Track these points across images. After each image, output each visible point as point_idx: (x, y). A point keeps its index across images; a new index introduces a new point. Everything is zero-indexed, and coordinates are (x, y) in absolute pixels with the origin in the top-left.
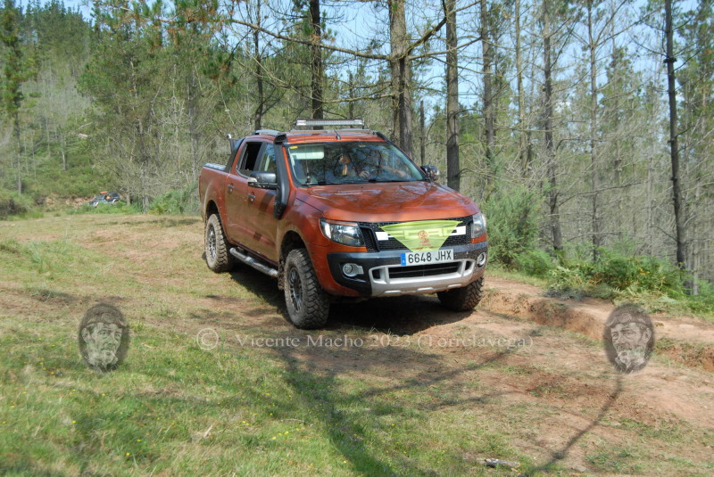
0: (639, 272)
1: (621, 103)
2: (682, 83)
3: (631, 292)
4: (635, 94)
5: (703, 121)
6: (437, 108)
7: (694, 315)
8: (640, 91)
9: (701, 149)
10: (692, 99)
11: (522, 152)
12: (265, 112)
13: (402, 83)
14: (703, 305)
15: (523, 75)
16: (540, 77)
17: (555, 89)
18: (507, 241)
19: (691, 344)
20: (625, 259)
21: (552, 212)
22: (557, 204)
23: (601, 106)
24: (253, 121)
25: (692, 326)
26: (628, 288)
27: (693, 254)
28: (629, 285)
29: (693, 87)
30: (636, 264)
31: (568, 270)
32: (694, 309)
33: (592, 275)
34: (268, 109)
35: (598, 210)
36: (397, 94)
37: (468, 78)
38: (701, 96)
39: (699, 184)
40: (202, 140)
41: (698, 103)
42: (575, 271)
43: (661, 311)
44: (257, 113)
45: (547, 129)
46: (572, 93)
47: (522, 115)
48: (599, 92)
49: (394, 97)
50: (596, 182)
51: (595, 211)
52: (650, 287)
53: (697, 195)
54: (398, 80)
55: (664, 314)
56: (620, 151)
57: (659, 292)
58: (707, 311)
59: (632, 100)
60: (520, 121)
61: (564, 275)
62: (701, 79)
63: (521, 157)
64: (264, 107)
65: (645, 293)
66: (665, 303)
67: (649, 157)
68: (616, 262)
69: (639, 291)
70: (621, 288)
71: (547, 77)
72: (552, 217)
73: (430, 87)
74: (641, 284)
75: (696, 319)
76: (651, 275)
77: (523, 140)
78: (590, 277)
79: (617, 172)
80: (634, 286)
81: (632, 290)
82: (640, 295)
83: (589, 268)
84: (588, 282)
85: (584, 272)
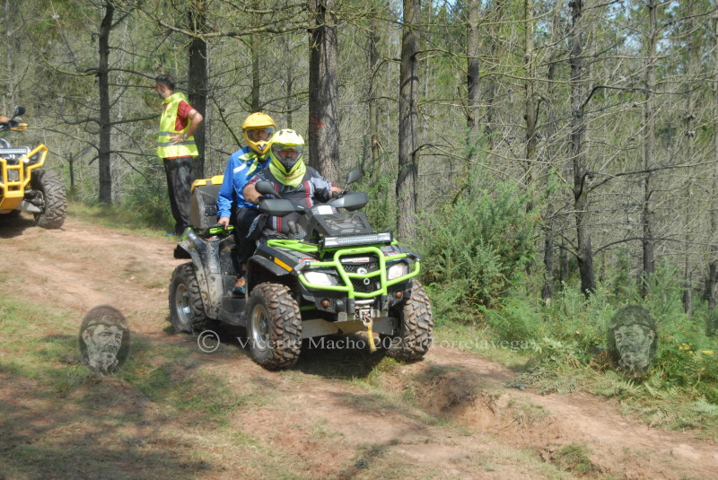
3: (650, 389)
11: (527, 110)
12: (117, 23)
18: (481, 273)
21: (576, 205)
22: (584, 190)
24: (97, 40)
26: (646, 384)
28: (648, 376)
31: (559, 343)
34: (121, 20)
35: (651, 198)
40: (27, 45)
42: (568, 346)
43: (692, 427)
44: (103, 25)
49: (309, 31)
52: (681, 382)
55: (697, 431)
56: (692, 103)
57: (695, 391)
61: (550, 351)
63: (526, 118)
64: (116, 16)
65: (674, 391)
66: (700, 413)
69: (663, 387)
70: (638, 382)
74: (667, 376)
77: (529, 88)
78: (592, 356)
79: (687, 136)
80: (657, 379)
81: (652, 386)
82: (664, 395)
83: (592, 342)
84: (588, 366)
85: (584, 348)
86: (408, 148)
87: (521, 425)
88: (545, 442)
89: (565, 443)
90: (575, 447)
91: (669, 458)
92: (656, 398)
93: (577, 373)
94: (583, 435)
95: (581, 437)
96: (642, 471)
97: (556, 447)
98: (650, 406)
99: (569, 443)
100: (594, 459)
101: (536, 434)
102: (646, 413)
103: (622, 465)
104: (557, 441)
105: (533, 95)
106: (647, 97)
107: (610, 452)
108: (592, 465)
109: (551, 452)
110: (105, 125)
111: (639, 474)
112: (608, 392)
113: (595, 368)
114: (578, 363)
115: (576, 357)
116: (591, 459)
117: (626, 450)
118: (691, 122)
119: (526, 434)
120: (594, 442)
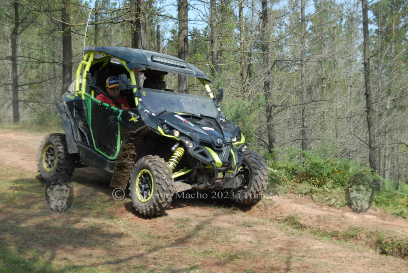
0: (334, 172)
1: (325, 30)
2: (376, 14)
3: (326, 188)
4: (338, 23)
5: (393, 46)
6: (173, 32)
7: (377, 208)
8: (342, 20)
9: (391, 68)
10: (385, 28)
11: (242, 71)
12: (20, 33)
13: (139, 10)
14: (385, 199)
15: (243, 5)
16: (259, 7)
17: (270, 17)
19: (374, 231)
20: (322, 161)
21: (268, 121)
22: (272, 114)
23: (310, 32)
24: (10, 41)
25: (376, 217)
26: (324, 187)
27: (385, 156)
28: (325, 183)
29: (384, 18)
30: (332, 165)
31: (276, 171)
32: (377, 203)
33: (296, 174)
34: (23, 30)
35: (306, 119)
36: (134, 20)
37: (196, 7)
38: (391, 25)
39: (390, 99)
41: (388, 30)
42: (282, 172)
44: (13, 33)
45: (264, 50)
46: (286, 20)
47: (242, 39)
48: (308, 20)
49: (131, 22)
50: (304, 96)
51: (303, 121)
52: (343, 184)
53: (388, 107)
54: (134, 8)
56: (324, 70)
58: (388, 204)
59: (335, 27)
60: (241, 44)
61: (273, 174)
62: (391, 11)
63: (241, 75)
64: (20, 28)
65: (339, 189)
67: (349, 75)
68: (316, 164)
69: (333, 188)
70: (320, 186)
71: (263, 7)
72: (268, 125)
73: (163, 14)
74: (335, 182)
75: (379, 211)
76: (344, 174)
78: (294, 176)
79: (322, 88)
80: (329, 184)
81: (327, 187)
82: (334, 191)
83: (293, 169)
84: (292, 181)
85: (289, 172)
86: (183, 87)
87: (261, 209)
88: (274, 216)
89: (285, 215)
90: (291, 216)
91: (342, 219)
92: (330, 193)
93: (286, 184)
94: (295, 210)
95: (293, 212)
96: (327, 225)
97: (281, 218)
98: (327, 196)
99: (287, 215)
100: (302, 222)
101: (269, 213)
102: (326, 200)
103: (317, 224)
104: (281, 215)
105: (245, 62)
106: (302, 66)
107: (310, 218)
108: (301, 225)
109: (278, 220)
110: (16, 86)
111: (327, 227)
112: (305, 191)
113: (296, 182)
114: (287, 179)
115: (286, 177)
116: (300, 222)
117: (318, 217)
118: (324, 80)
119: (264, 214)
120: (301, 213)
